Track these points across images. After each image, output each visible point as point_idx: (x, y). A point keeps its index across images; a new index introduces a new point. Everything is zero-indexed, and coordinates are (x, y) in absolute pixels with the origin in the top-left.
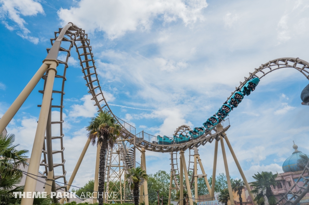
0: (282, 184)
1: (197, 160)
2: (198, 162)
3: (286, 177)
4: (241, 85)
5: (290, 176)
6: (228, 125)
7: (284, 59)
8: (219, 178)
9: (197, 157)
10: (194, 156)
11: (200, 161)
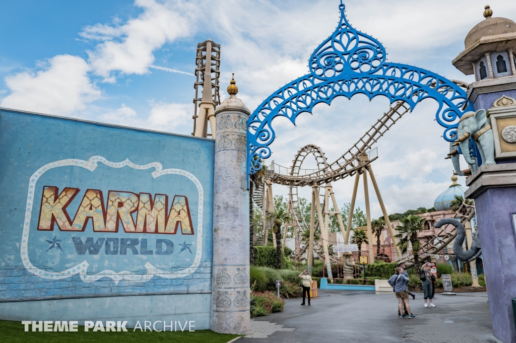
0: (430, 225)
1: (329, 193)
2: (329, 195)
3: (436, 217)
4: (391, 110)
5: (440, 216)
6: (376, 156)
7: (455, 81)
8: (343, 210)
9: (329, 190)
10: (325, 187)
11: (332, 194)
